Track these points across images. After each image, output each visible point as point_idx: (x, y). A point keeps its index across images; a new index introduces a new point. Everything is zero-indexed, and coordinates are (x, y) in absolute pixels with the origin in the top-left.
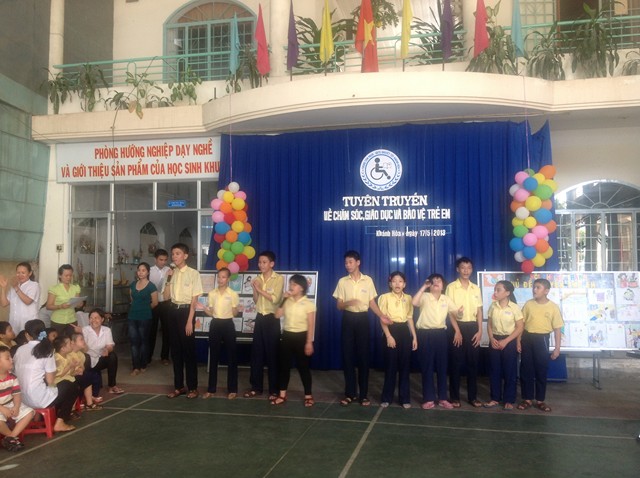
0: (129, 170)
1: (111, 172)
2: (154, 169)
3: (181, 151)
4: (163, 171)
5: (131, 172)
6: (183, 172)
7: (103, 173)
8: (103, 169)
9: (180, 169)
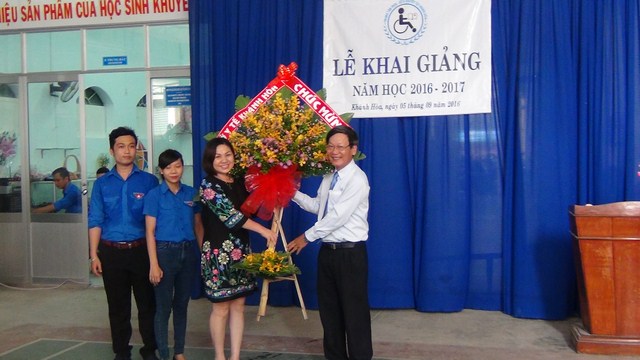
0: (46, 12)
1: (20, 16)
2: (81, 10)
4: (94, 12)
5: (49, 15)
6: (123, 13)
7: (10, 17)
8: (9, 12)
9: (119, 7)
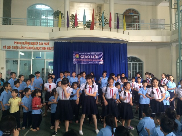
1: (19, 48)
2: (32, 48)
3: (40, 44)
4: (35, 49)
5: (25, 49)
6: (41, 49)
7: (17, 48)
8: (17, 47)
9: (40, 48)
